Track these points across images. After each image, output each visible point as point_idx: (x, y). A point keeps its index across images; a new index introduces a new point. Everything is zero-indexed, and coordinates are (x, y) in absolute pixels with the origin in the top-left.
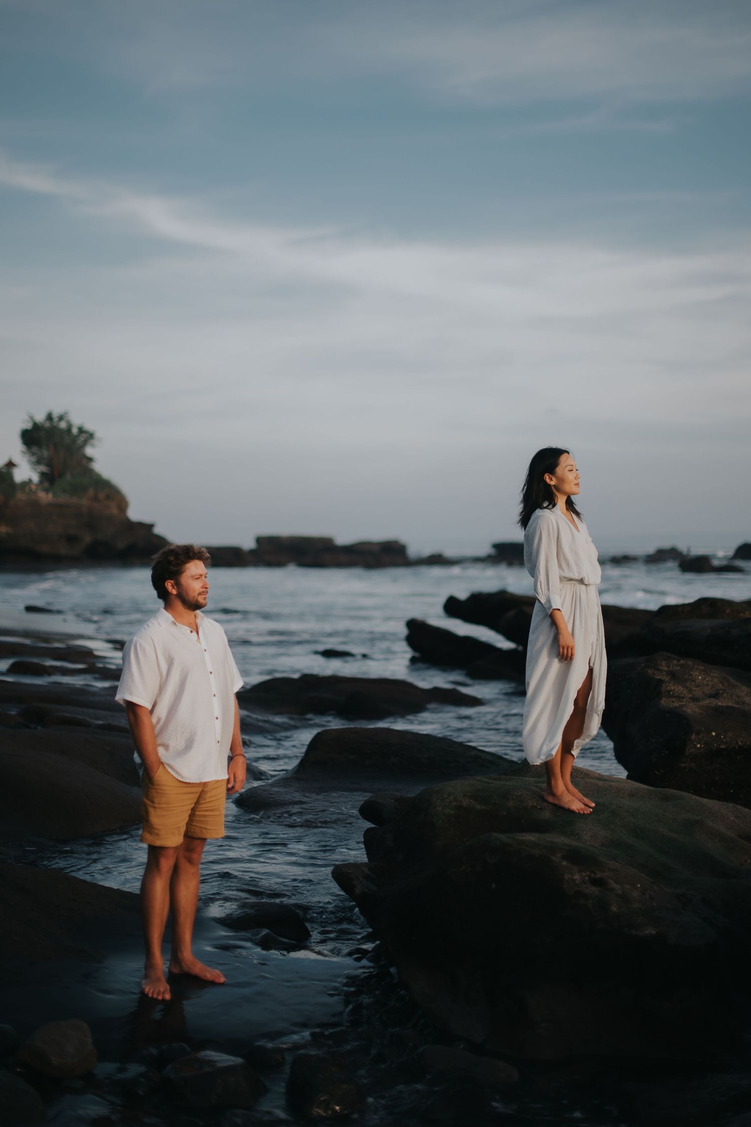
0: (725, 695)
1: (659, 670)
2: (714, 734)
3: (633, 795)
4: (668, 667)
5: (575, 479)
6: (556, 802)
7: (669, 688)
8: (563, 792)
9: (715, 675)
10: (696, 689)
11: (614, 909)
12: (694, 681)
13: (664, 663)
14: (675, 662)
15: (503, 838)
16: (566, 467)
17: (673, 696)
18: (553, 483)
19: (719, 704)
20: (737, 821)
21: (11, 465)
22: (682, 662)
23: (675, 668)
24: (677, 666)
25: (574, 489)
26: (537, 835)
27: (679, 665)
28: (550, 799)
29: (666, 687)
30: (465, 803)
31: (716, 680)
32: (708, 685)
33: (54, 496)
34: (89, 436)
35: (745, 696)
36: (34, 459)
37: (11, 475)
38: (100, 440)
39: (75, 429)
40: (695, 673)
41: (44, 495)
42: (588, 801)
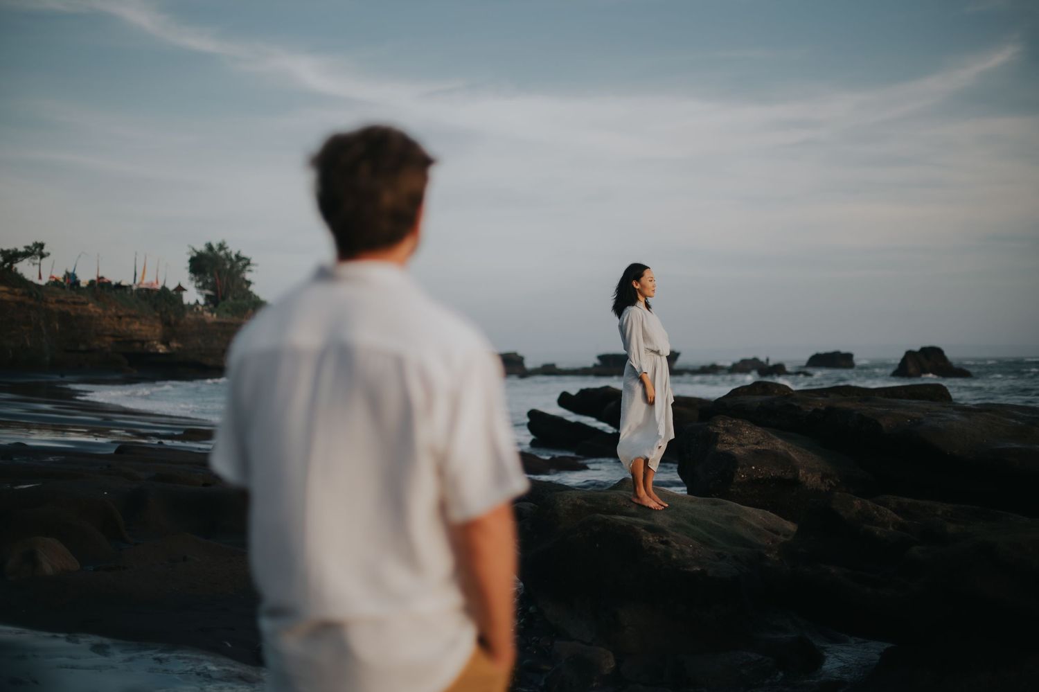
0: (764, 443)
1: (717, 427)
2: (753, 468)
4: (724, 425)
5: (653, 286)
6: (640, 502)
7: (723, 438)
8: (644, 496)
9: (759, 431)
10: (744, 439)
11: (674, 557)
12: (743, 434)
13: (721, 422)
14: (729, 421)
15: (605, 517)
16: (648, 278)
17: (726, 443)
18: (637, 287)
19: (759, 448)
20: (764, 520)
21: (180, 289)
22: (734, 421)
24: (730, 424)
26: (626, 517)
27: (732, 423)
28: (636, 501)
31: (759, 434)
32: (753, 437)
33: (218, 315)
34: (244, 262)
35: (780, 445)
36: (200, 284)
37: (181, 297)
38: (256, 265)
39: (233, 256)
40: (743, 429)
41: (209, 315)
42: (661, 502)
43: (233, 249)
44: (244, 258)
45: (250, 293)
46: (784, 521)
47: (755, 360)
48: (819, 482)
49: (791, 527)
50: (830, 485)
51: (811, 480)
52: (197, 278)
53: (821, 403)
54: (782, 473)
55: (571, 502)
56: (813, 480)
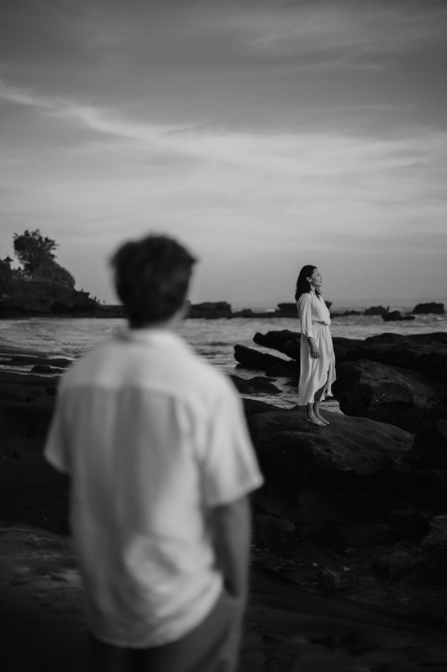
0: (391, 378)
1: (360, 366)
2: (384, 395)
3: (345, 420)
4: (364, 365)
5: (320, 279)
6: (311, 421)
7: (364, 375)
8: (314, 417)
9: (387, 369)
10: (377, 375)
11: (334, 460)
12: (377, 372)
13: (362, 364)
14: (368, 363)
15: (289, 433)
16: (316, 274)
17: (366, 378)
18: (310, 281)
19: (387, 382)
20: (391, 431)
21: (8, 260)
22: (371, 363)
23: (368, 366)
24: (369, 365)
25: (320, 284)
26: (302, 433)
27: (370, 364)
28: (308, 420)
29: (363, 374)
30: (271, 421)
31: (387, 371)
32: (383, 374)
33: (33, 277)
34: (51, 243)
35: (400, 379)
36: (22, 257)
37: (9, 266)
38: (58, 245)
39: (43, 239)
40: (377, 368)
41: (27, 277)
42: (325, 421)
43: (44, 235)
44: (50, 241)
45: (54, 263)
46: (404, 432)
47: (380, 308)
48: (426, 403)
49: (408, 435)
50: (433, 405)
51: (420, 401)
52: (19, 253)
53: (426, 349)
54: (402, 398)
55: (266, 421)
56: (422, 401)
